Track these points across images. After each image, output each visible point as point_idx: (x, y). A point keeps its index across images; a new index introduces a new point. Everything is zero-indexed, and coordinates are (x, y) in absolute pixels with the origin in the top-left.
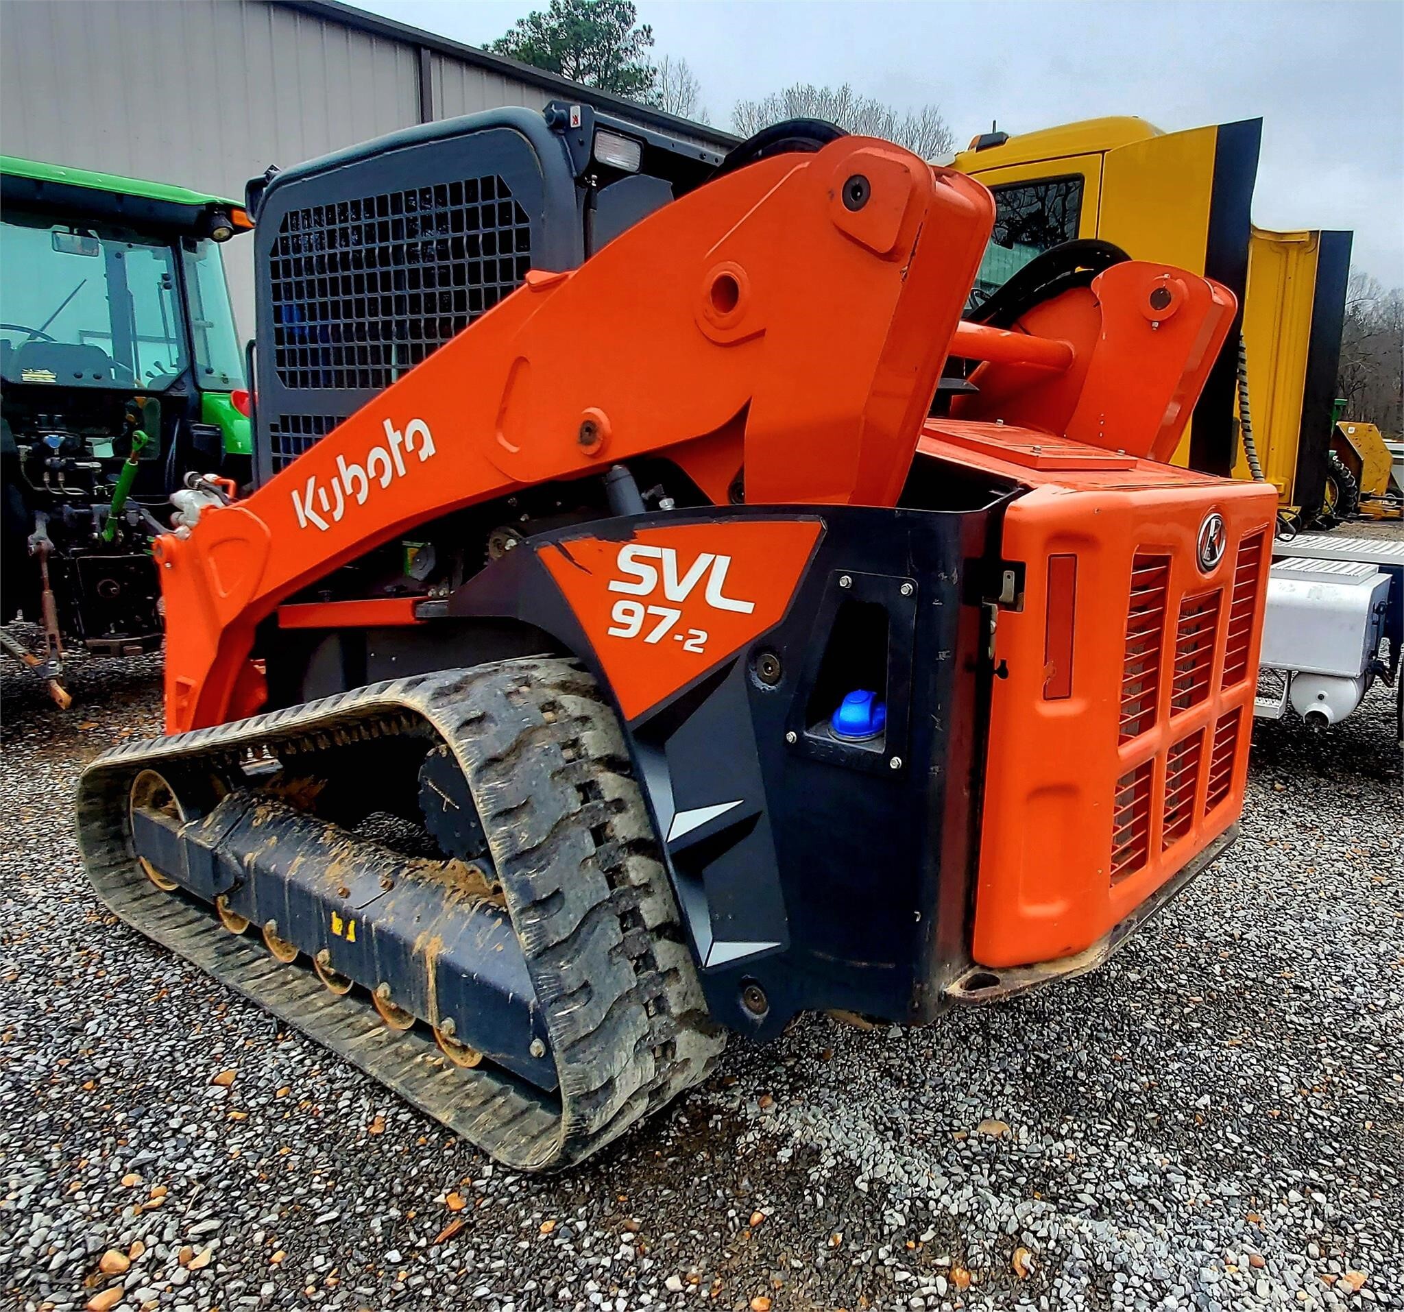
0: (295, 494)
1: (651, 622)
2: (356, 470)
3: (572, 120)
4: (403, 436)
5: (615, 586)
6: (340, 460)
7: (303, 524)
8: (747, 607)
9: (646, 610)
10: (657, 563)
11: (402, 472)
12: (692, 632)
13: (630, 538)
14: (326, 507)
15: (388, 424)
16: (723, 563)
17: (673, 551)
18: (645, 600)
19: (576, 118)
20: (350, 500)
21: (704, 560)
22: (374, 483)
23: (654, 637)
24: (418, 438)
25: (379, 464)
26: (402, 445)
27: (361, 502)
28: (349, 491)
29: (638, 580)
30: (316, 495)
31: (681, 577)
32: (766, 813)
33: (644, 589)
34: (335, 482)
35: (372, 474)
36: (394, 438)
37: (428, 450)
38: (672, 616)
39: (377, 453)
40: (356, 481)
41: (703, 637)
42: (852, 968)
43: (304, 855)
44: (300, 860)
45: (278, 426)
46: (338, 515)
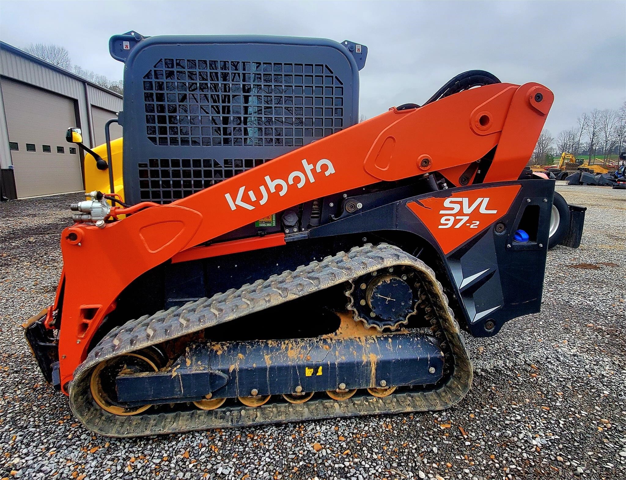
0: (228, 196)
1: (456, 222)
2: (280, 181)
3: (357, 50)
4: (315, 167)
5: (442, 212)
6: (268, 178)
7: (233, 208)
8: (495, 212)
9: (455, 218)
11: (313, 180)
12: (473, 222)
13: (449, 196)
14: (254, 199)
15: (304, 162)
16: (486, 200)
17: (467, 198)
18: (454, 215)
19: (359, 49)
20: (273, 195)
21: (479, 200)
22: (293, 186)
23: (458, 226)
24: (325, 168)
25: (297, 178)
26: (313, 170)
27: (281, 195)
28: (273, 191)
30: (246, 195)
31: (470, 206)
32: (498, 271)
33: (454, 212)
34: (262, 188)
35: (291, 183)
36: (308, 168)
37: (331, 171)
38: (466, 218)
39: (297, 173)
40: (279, 187)
41: (478, 223)
42: (524, 304)
43: (267, 354)
44: (266, 357)
45: (146, 164)
46: (262, 202)
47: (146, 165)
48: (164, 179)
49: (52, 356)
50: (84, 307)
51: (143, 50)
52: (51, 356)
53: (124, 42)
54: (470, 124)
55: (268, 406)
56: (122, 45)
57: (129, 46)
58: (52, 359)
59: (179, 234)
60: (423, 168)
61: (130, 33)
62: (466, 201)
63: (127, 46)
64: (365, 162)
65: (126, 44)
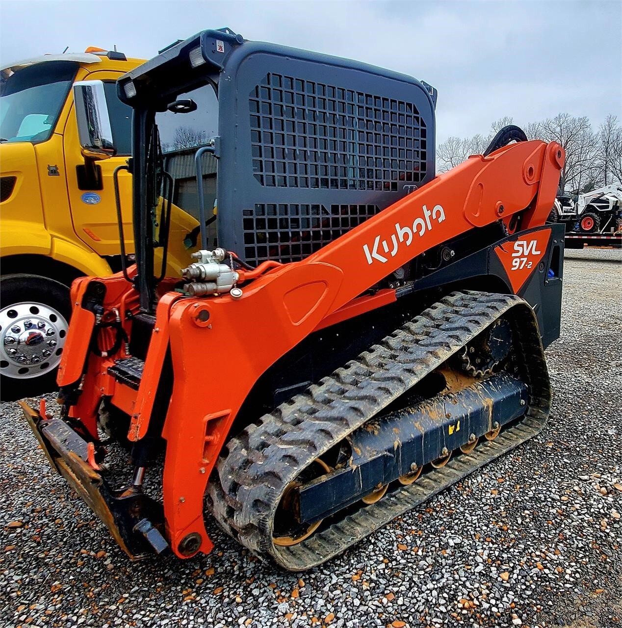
0: (366, 247)
1: (521, 262)
2: (407, 229)
4: (432, 213)
5: (514, 255)
6: (397, 226)
7: (370, 261)
8: (540, 252)
9: (520, 260)
10: (522, 246)
11: (430, 228)
12: (529, 263)
13: (516, 240)
14: (387, 250)
15: (424, 208)
16: (535, 242)
17: (526, 241)
18: (519, 257)
20: (401, 245)
21: (532, 242)
22: (416, 234)
23: (521, 267)
24: (438, 213)
25: (419, 226)
26: (431, 217)
27: (408, 245)
28: (401, 240)
29: (518, 251)
30: (380, 245)
31: (527, 248)
32: (541, 305)
33: (519, 254)
34: (393, 237)
35: (415, 230)
36: (427, 214)
37: (442, 218)
38: (525, 260)
39: (419, 220)
40: (406, 236)
41: (531, 263)
43: (416, 422)
44: (417, 425)
45: (251, 211)
46: (394, 253)
47: (251, 213)
48: (271, 231)
49: (136, 512)
50: (211, 417)
51: (248, 58)
52: (134, 512)
53: (217, 41)
54: (523, 174)
55: (421, 479)
56: (214, 44)
57: (223, 48)
58: (135, 517)
59: (322, 297)
60: (499, 214)
61: (224, 30)
62: (525, 243)
63: (221, 47)
64: (464, 208)
65: (220, 44)
